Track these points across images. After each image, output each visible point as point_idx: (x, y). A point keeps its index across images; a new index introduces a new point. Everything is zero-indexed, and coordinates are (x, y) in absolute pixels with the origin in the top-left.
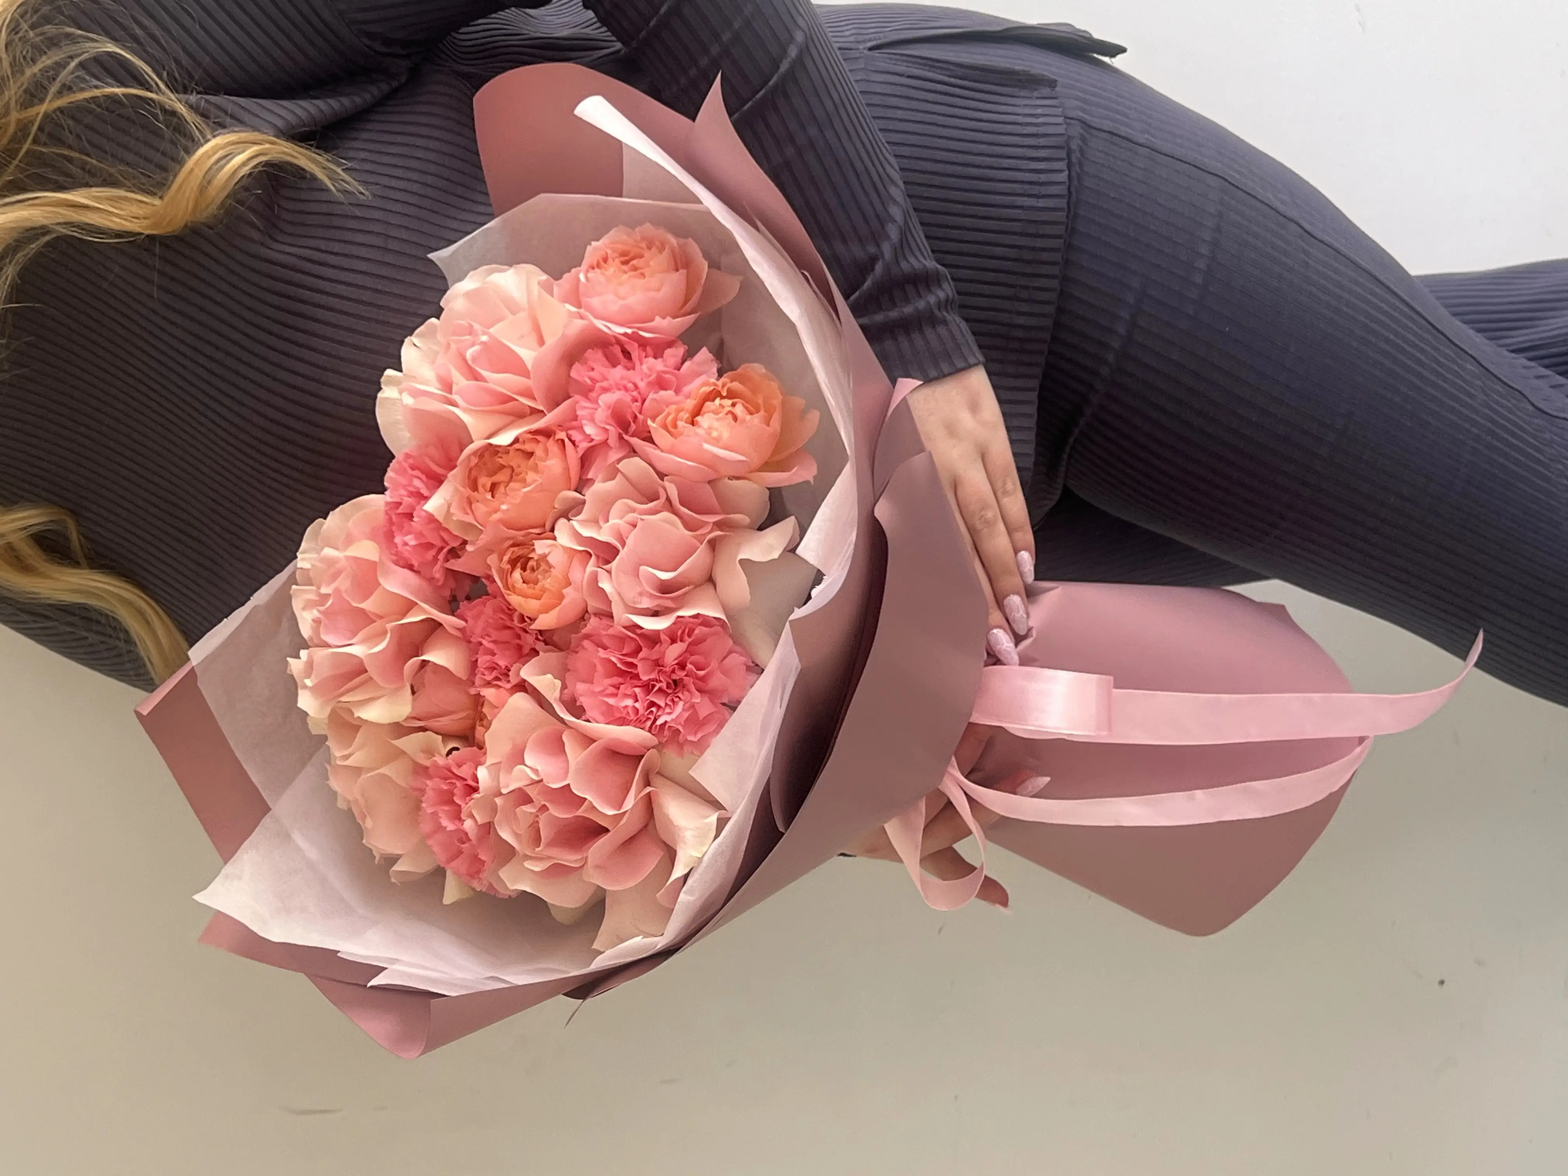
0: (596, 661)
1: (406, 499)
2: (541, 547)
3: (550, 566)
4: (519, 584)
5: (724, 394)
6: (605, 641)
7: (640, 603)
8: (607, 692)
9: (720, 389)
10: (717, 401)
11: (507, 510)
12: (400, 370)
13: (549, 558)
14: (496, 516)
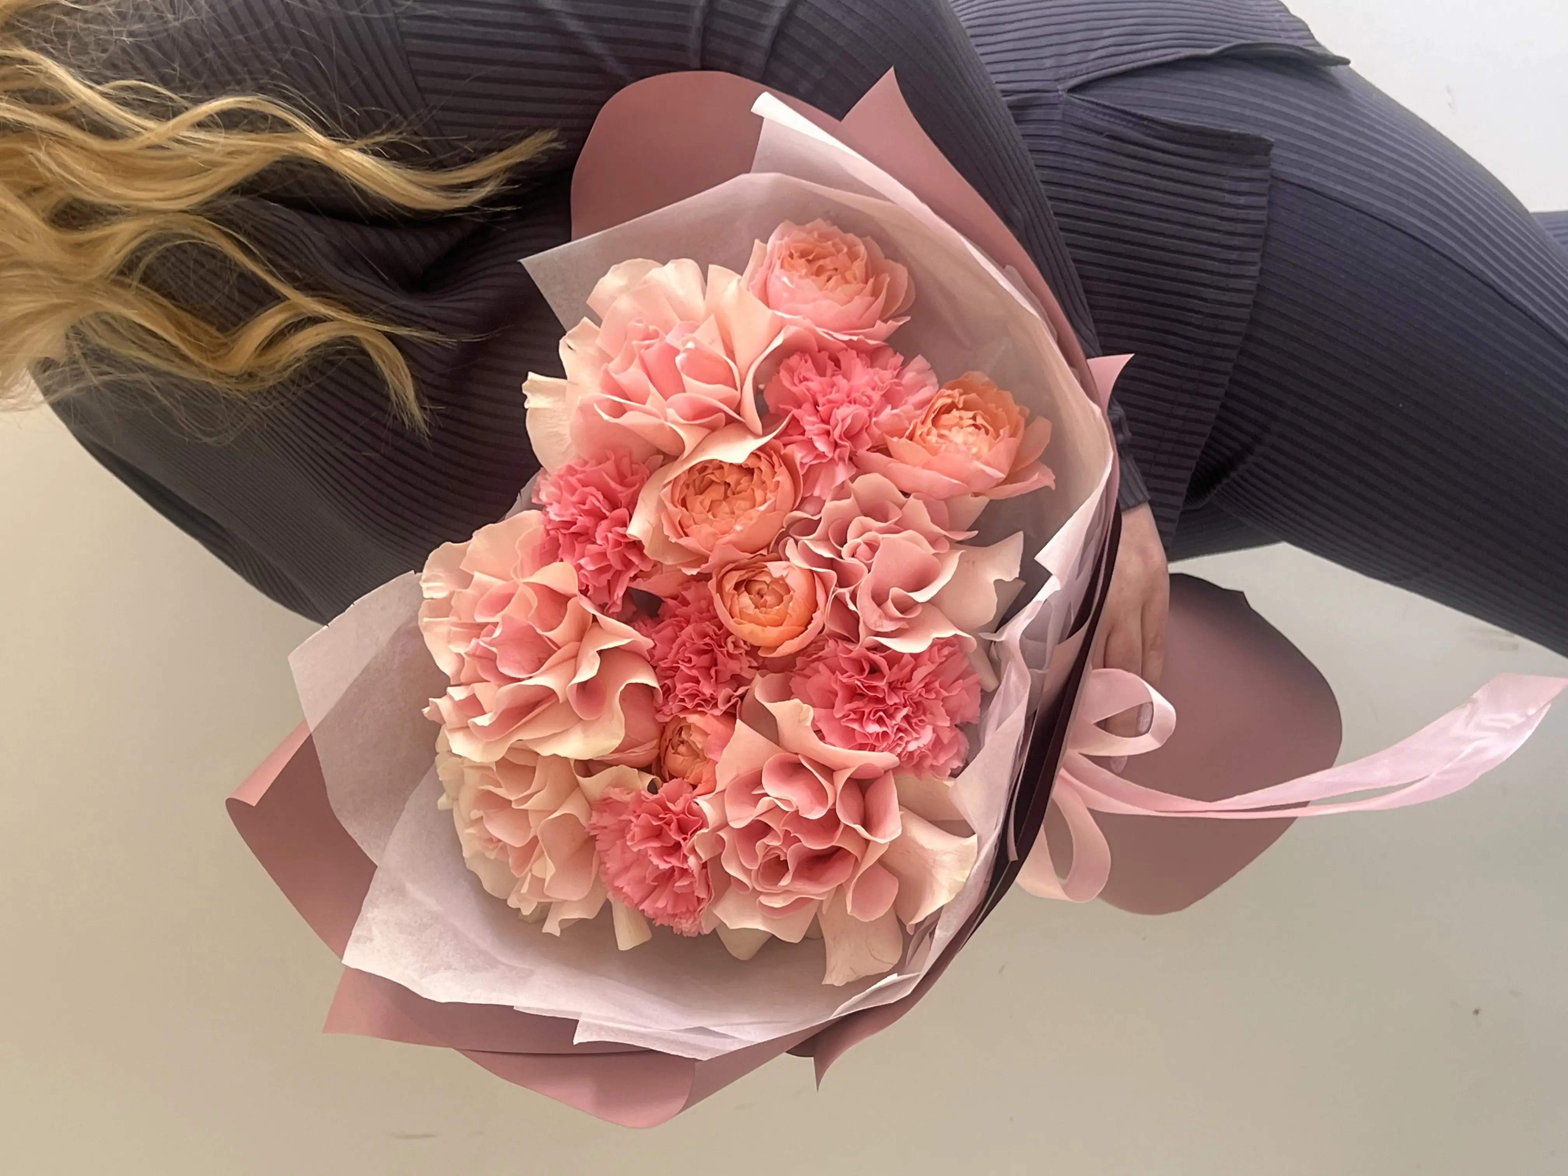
0: (837, 687)
1: (580, 518)
2: (776, 569)
3: (788, 589)
4: (751, 610)
5: (961, 406)
6: (844, 665)
7: (882, 626)
8: (851, 717)
9: (956, 401)
10: (955, 412)
11: (741, 531)
12: (565, 377)
13: (788, 581)
14: (728, 538)
